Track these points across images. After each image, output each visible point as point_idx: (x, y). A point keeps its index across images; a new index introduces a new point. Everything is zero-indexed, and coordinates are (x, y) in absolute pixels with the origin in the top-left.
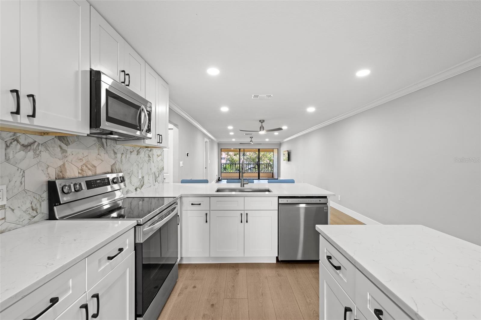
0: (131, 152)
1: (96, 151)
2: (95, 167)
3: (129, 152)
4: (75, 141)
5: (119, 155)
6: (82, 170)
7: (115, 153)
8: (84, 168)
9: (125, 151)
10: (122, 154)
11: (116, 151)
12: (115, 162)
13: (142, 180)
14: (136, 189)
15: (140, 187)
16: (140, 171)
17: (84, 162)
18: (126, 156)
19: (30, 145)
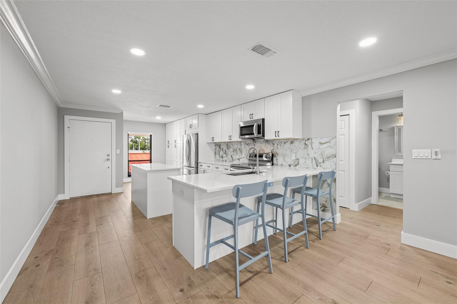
0: (285, 143)
1: (265, 144)
2: (264, 150)
3: (283, 143)
4: (257, 141)
5: (276, 145)
6: (259, 151)
7: (273, 144)
8: (260, 150)
9: (280, 143)
10: (278, 144)
11: (274, 143)
12: (274, 149)
13: (296, 161)
14: (290, 166)
15: (294, 165)
16: (293, 155)
17: (260, 148)
18: (281, 145)
19: (248, 144)
